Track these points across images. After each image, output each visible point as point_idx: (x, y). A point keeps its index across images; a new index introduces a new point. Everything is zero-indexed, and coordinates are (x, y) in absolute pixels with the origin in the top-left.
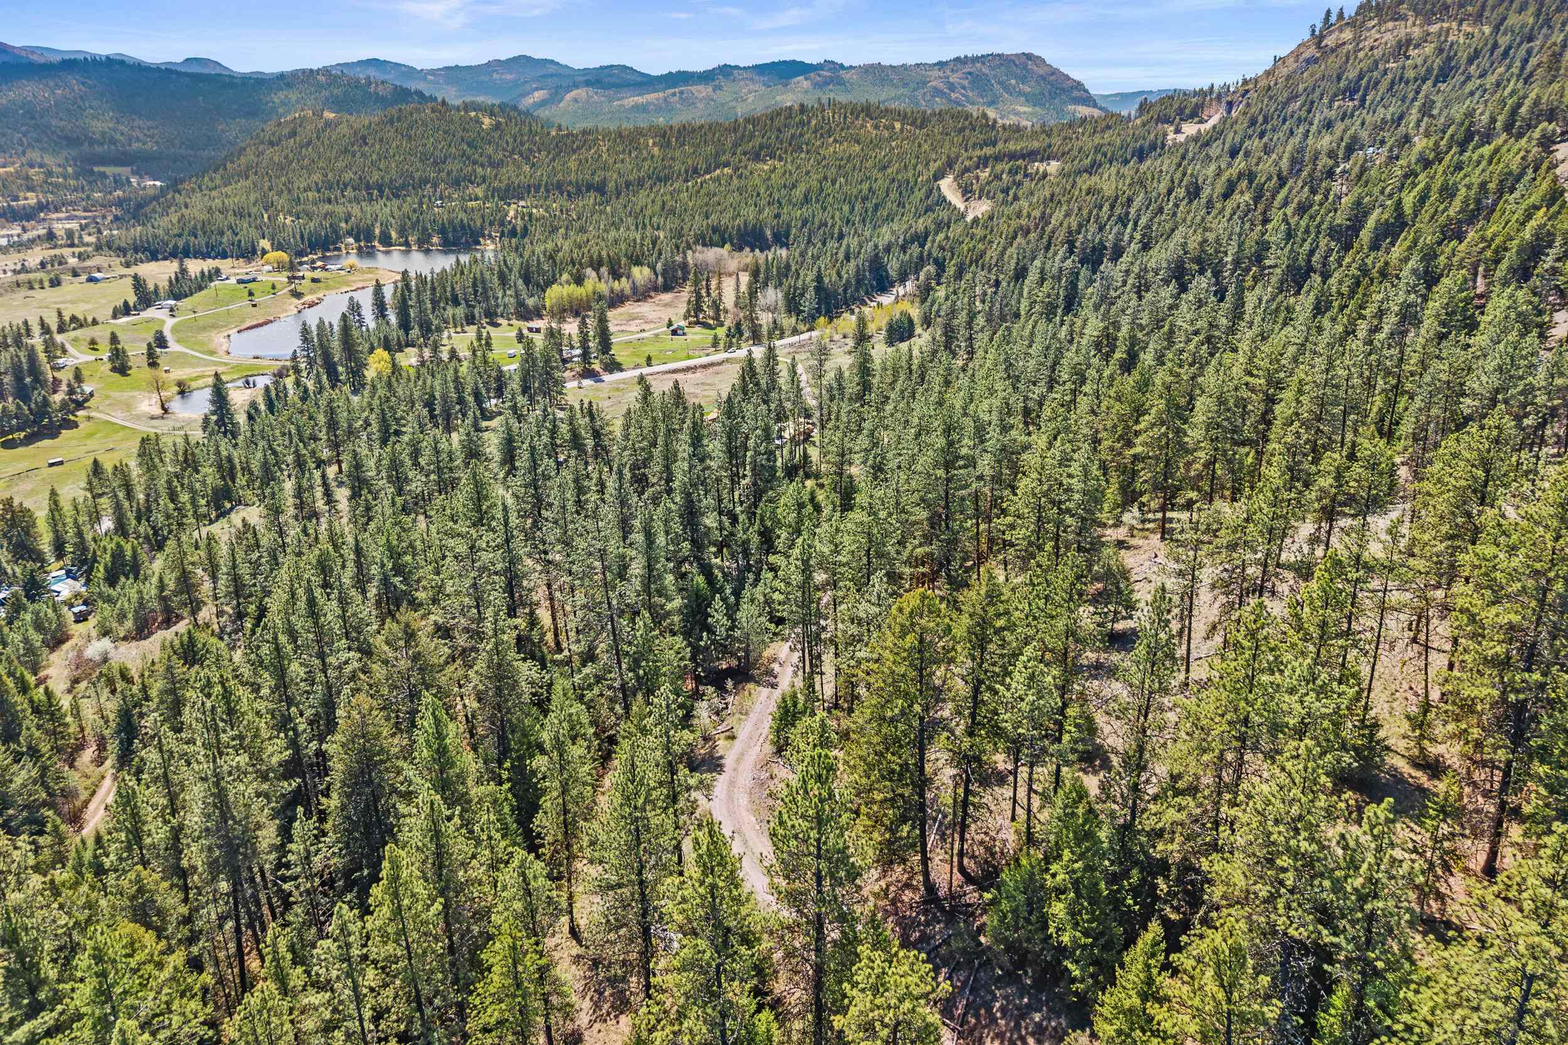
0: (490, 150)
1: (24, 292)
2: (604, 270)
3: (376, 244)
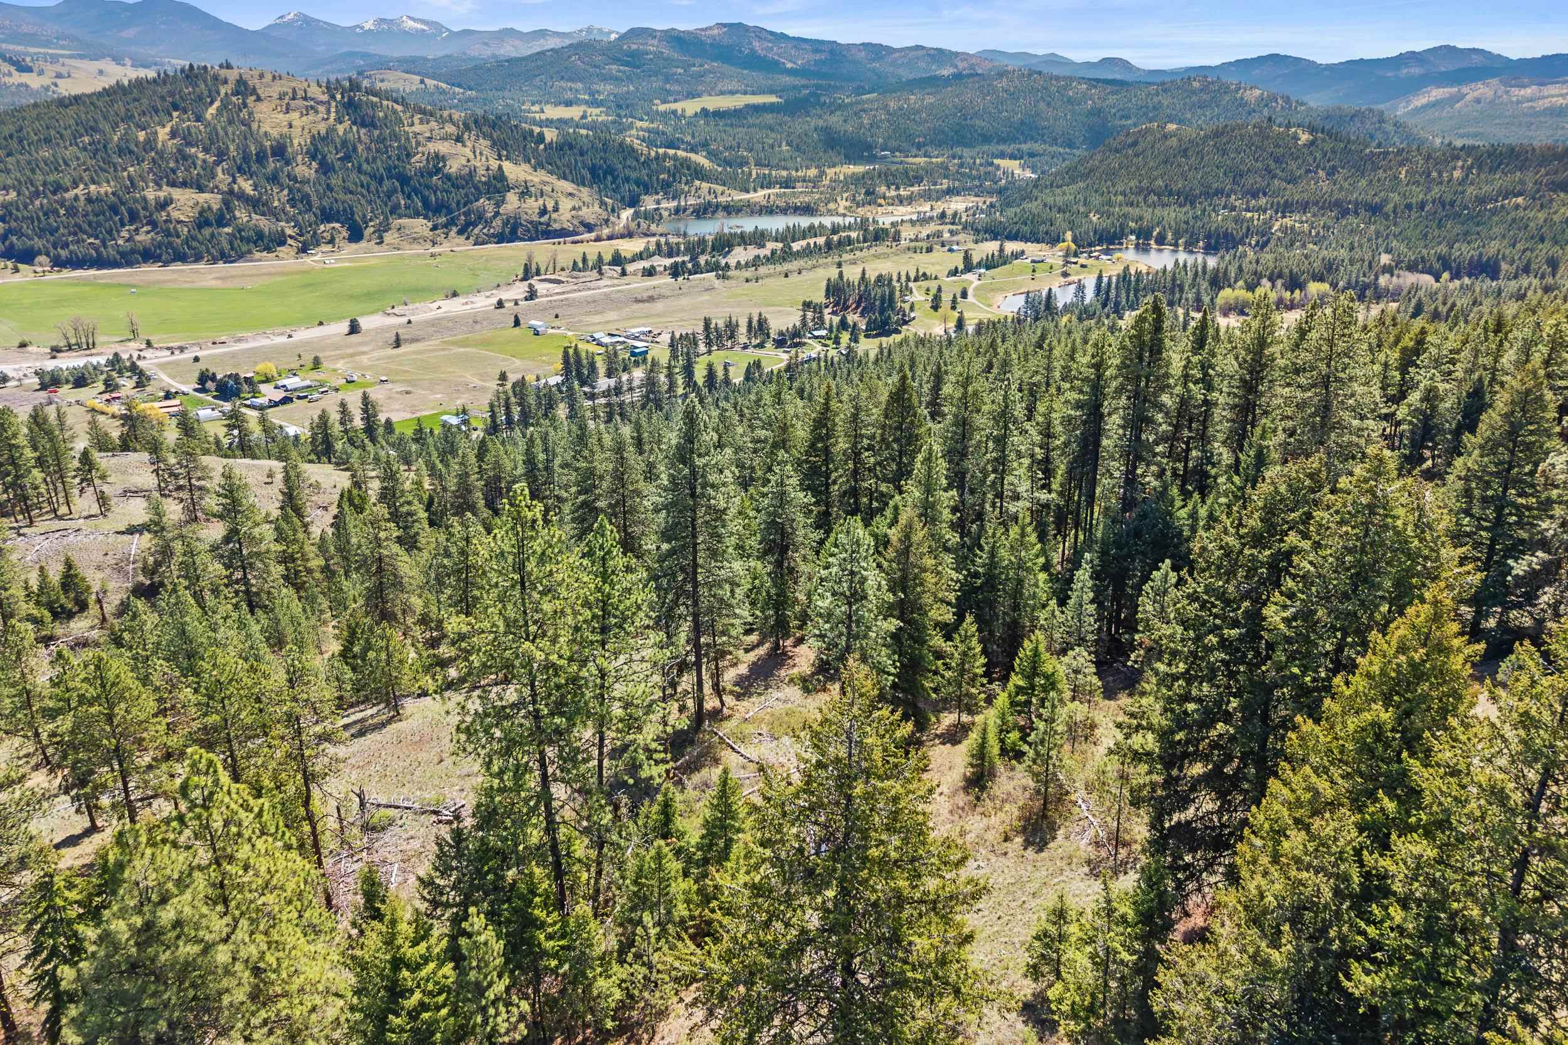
0: (1293, 165)
1: (911, 254)
2: (1279, 283)
3: (1152, 242)
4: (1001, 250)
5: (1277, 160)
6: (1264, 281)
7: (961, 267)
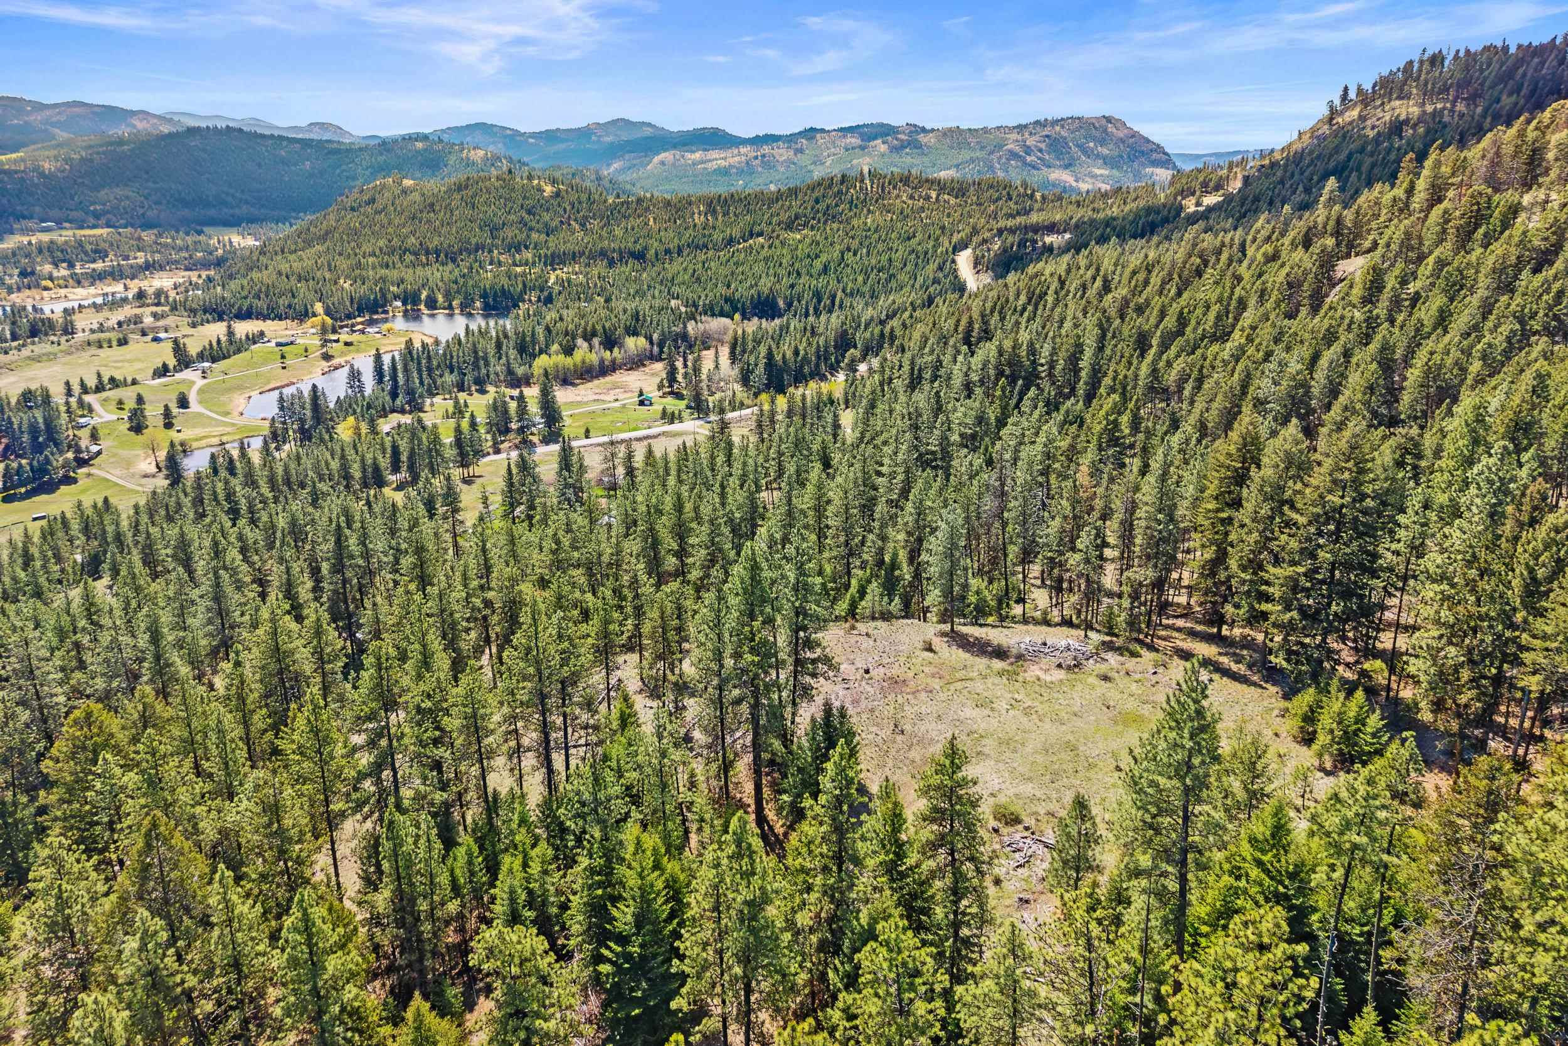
0: (546, 217)
1: (94, 350)
2: (596, 341)
3: (422, 307)
4: (230, 333)
5: (529, 212)
6: (580, 341)
7: (172, 362)
